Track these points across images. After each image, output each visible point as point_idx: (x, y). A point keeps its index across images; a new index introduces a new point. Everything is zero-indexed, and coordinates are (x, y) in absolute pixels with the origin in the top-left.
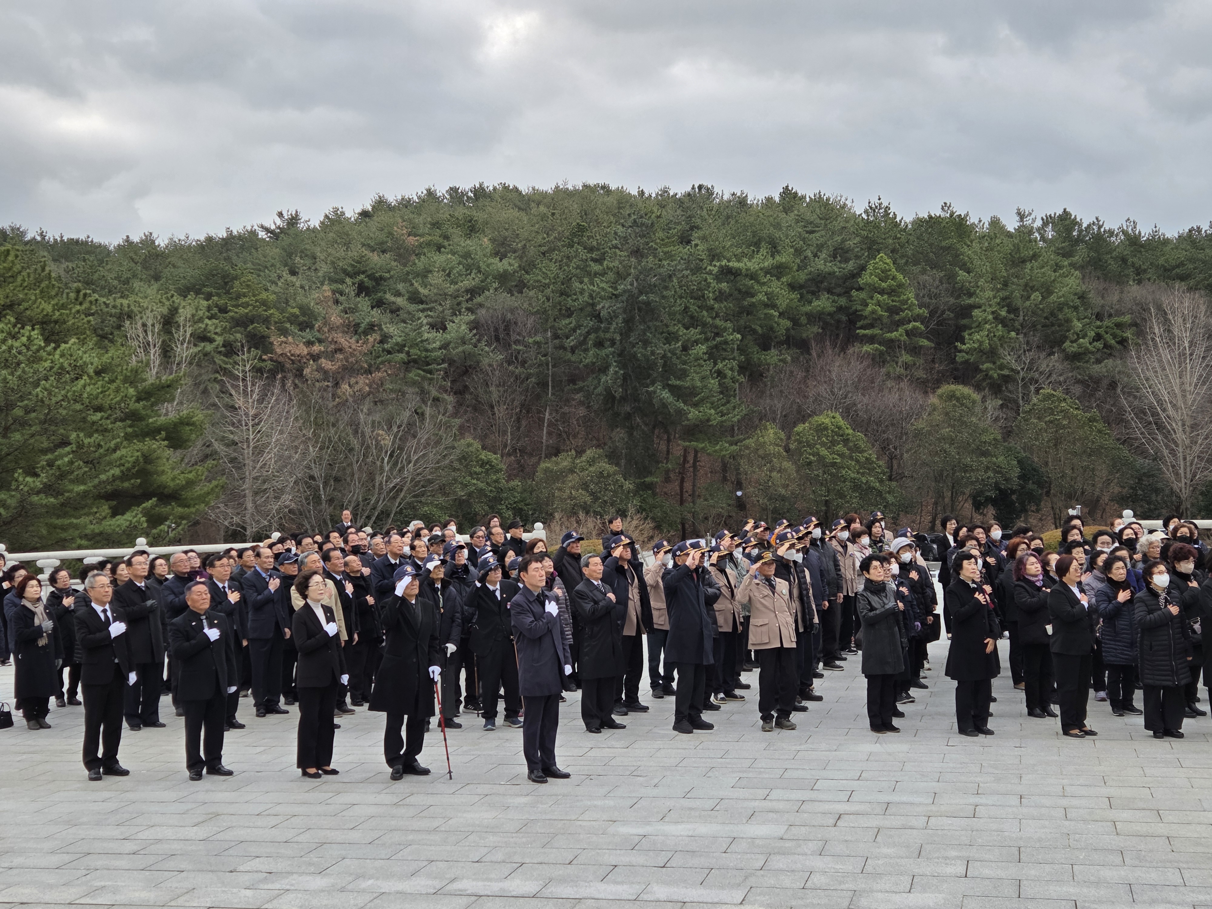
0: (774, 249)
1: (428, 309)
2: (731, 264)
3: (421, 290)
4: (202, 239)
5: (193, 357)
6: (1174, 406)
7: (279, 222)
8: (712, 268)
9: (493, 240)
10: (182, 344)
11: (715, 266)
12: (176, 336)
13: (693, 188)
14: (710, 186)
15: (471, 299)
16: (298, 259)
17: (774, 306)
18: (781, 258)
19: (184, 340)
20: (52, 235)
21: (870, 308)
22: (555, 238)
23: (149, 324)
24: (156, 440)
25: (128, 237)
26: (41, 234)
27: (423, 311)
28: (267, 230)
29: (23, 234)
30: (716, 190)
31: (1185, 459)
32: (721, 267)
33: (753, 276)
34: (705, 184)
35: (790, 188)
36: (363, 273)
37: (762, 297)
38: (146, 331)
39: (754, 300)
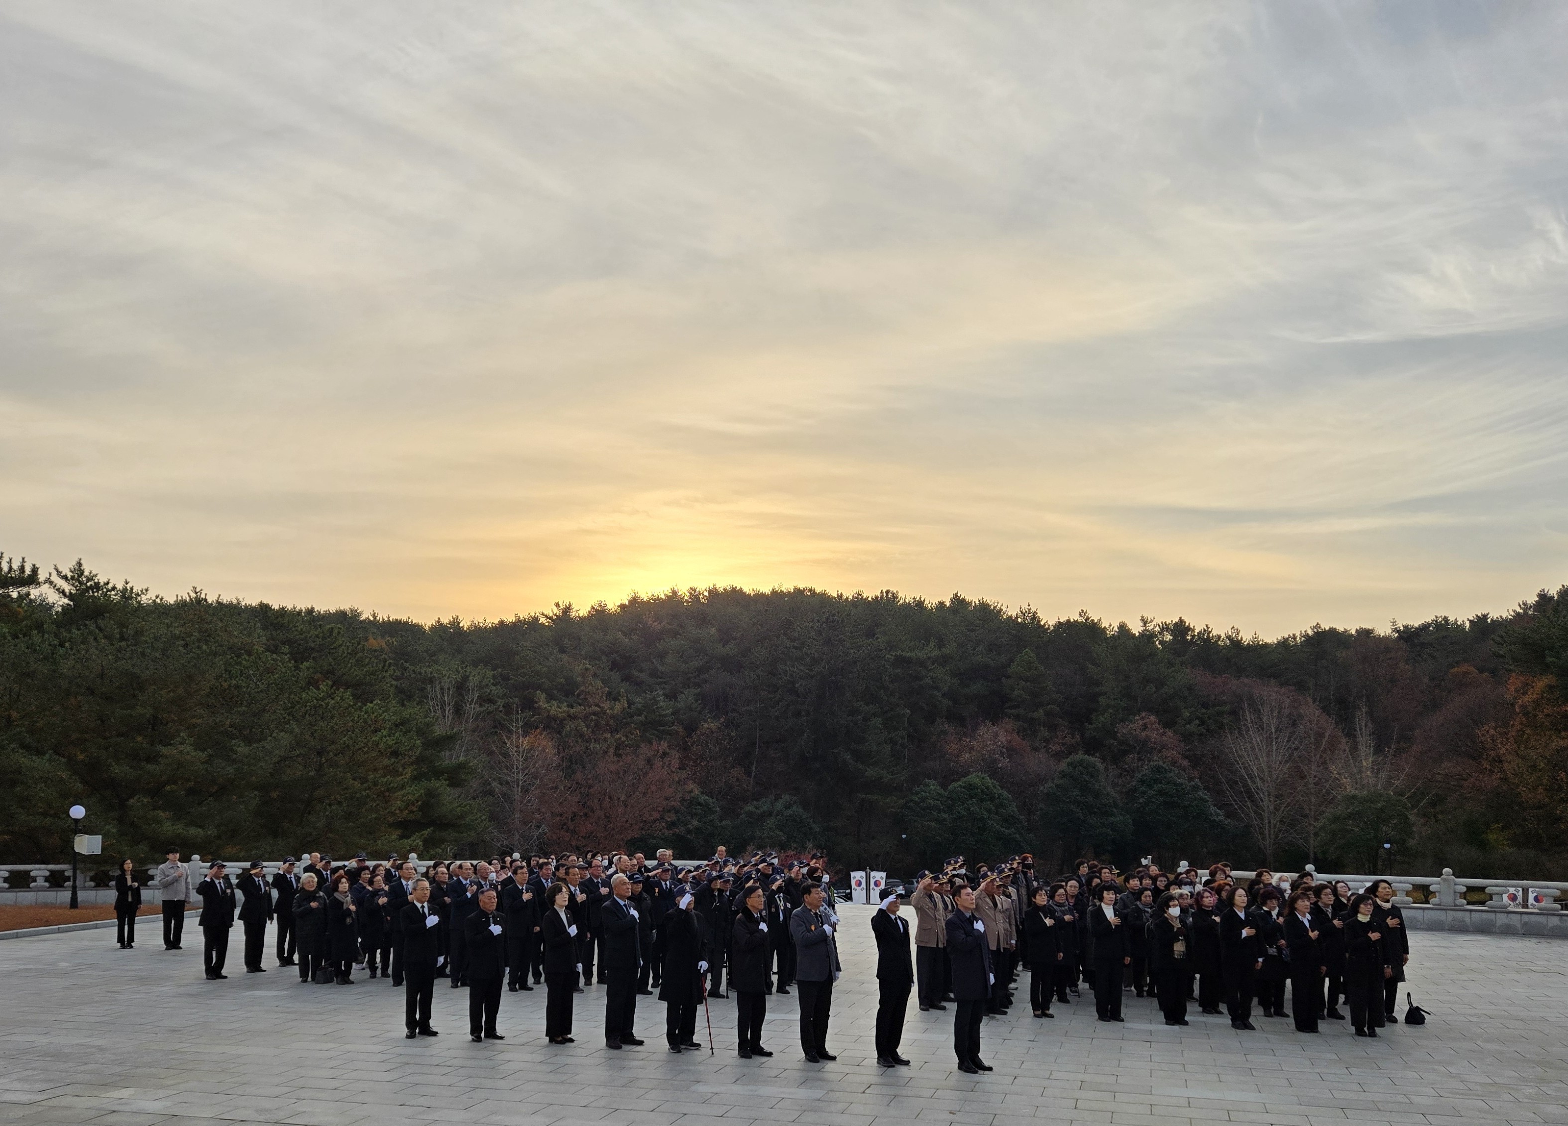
0: (941, 644)
1: (665, 683)
2: (904, 654)
3: (660, 668)
4: (496, 622)
5: (479, 715)
6: (1261, 779)
7: (556, 610)
8: (889, 656)
9: (719, 630)
10: (470, 704)
11: (892, 655)
12: (466, 698)
13: (882, 592)
14: (895, 591)
15: (698, 676)
16: (566, 640)
17: (937, 688)
18: (946, 651)
19: (472, 700)
20: (382, 616)
21: (1015, 693)
22: (767, 629)
23: (446, 687)
24: (440, 780)
25: (439, 619)
26: (374, 616)
27: (660, 684)
28: (547, 617)
29: (359, 614)
30: (900, 595)
31: (1269, 823)
32: (896, 655)
33: (922, 663)
34: (891, 590)
35: (959, 595)
36: (616, 652)
37: (928, 681)
38: (443, 694)
39: (921, 683)
